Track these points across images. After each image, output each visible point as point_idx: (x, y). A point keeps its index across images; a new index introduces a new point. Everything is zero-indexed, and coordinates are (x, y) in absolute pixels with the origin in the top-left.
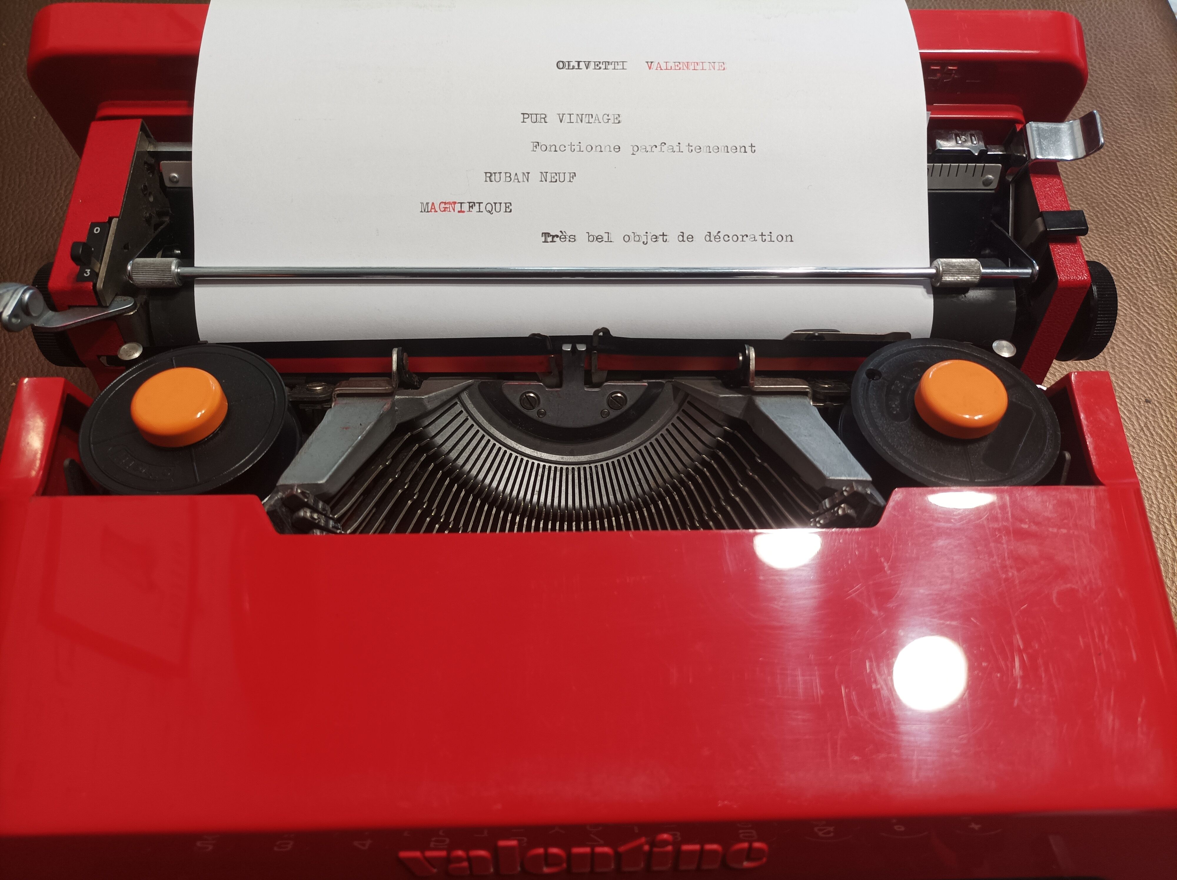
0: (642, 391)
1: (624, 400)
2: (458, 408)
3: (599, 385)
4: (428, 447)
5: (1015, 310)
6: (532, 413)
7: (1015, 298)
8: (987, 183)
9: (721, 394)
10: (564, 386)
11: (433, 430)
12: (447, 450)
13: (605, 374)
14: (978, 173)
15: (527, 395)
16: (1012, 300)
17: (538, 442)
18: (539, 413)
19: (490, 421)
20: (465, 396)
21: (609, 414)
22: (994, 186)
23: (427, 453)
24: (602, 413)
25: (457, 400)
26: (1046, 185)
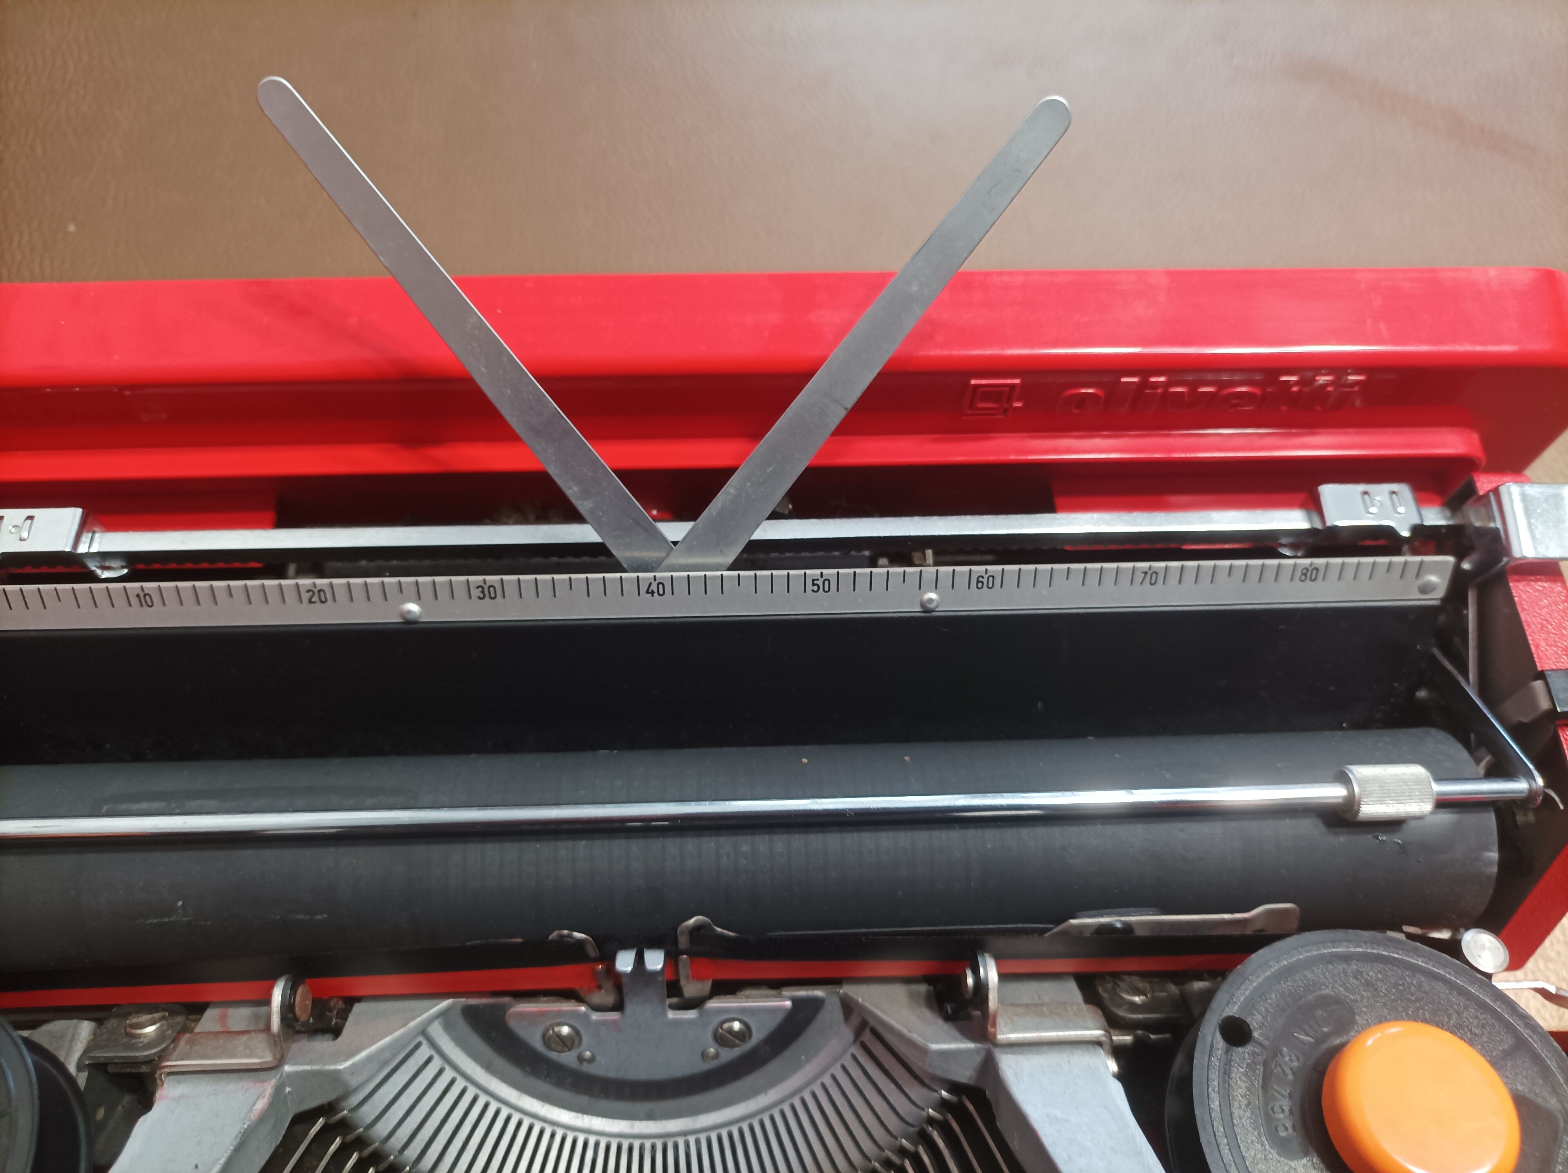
0: (779, 1018)
1: (745, 1034)
2: (425, 1051)
3: (695, 1004)
4: (360, 1143)
5: (1495, 869)
6: (568, 1058)
7: (1496, 847)
8: (1425, 589)
9: (932, 1043)
10: (629, 1008)
11: (368, 1112)
12: (399, 1145)
13: (706, 987)
14: (1411, 572)
15: (556, 1029)
16: (1490, 850)
17: (583, 1099)
18: (581, 1059)
19: (488, 1067)
20: (437, 1031)
21: (717, 1056)
22: (1440, 593)
23: (360, 1151)
24: (704, 1055)
25: (421, 1039)
26: (1541, 600)
